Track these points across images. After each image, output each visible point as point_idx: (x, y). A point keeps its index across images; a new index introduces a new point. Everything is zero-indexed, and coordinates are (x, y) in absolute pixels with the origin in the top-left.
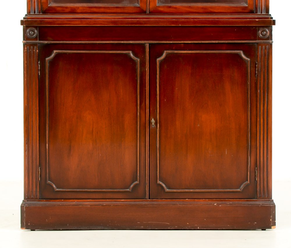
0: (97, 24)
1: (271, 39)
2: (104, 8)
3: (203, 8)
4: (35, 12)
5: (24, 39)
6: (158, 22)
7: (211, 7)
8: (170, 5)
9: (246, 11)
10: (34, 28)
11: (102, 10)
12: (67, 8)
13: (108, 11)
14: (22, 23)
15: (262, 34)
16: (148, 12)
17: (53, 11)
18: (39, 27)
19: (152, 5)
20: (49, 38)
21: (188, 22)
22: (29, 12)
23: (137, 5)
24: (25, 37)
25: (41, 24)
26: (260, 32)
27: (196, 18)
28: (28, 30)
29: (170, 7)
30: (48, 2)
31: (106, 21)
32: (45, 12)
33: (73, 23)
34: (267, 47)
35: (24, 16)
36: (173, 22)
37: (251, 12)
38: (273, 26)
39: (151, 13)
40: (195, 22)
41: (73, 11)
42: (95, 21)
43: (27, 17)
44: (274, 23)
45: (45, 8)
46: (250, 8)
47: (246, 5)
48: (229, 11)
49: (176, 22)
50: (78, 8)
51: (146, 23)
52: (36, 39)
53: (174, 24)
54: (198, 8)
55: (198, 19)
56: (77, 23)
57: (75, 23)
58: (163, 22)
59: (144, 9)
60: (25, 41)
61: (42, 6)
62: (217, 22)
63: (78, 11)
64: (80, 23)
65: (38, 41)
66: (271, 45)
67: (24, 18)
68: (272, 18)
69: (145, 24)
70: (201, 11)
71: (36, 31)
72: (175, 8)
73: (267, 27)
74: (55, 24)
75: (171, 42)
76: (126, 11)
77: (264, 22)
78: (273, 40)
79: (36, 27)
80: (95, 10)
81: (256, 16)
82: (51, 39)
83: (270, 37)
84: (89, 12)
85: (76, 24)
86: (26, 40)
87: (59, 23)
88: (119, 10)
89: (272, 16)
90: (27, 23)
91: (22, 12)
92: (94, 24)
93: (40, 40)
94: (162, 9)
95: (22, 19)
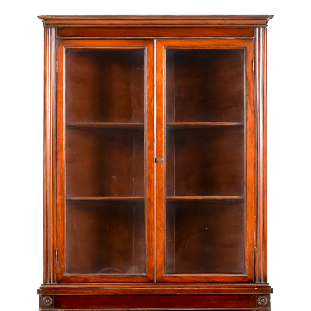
0: (108, 293)
1: (270, 306)
2: (115, 278)
3: (206, 277)
4: (50, 282)
5: (40, 307)
6: (164, 291)
7: (213, 277)
8: (175, 275)
9: (246, 280)
10: (49, 297)
11: (112, 280)
12: (80, 278)
13: (118, 280)
14: (39, 292)
15: (261, 302)
16: (155, 281)
17: (68, 281)
18: (55, 296)
19: (159, 275)
20: (63, 306)
21: (192, 291)
22: (45, 282)
23: (145, 275)
25: (56, 293)
26: (259, 299)
27: (199, 287)
28: (44, 299)
29: (175, 277)
30: (62, 273)
31: (116, 290)
32: (59, 282)
33: (85, 292)
35: (40, 286)
36: (178, 291)
37: (251, 281)
38: (271, 294)
39: (158, 282)
40: (198, 291)
41: (86, 281)
42: (106, 290)
43: (43, 286)
44: (272, 291)
45: (60, 278)
46: (249, 277)
47: (246, 275)
48: (230, 280)
49: (181, 291)
50: (91, 278)
51: (153, 291)
52: (51, 307)
53: (179, 293)
54: (202, 277)
55: (202, 287)
56: (90, 292)
57: (87, 292)
58: (169, 290)
59: (152, 279)
60: (41, 309)
61: (57, 276)
62: (220, 290)
63: (91, 281)
64: (92, 292)
65: (53, 309)
67: (40, 288)
68: (270, 287)
69: (152, 292)
70: (204, 280)
71: (51, 300)
72: (181, 278)
73: (265, 295)
74: (69, 293)
75: (177, 309)
76: (135, 281)
77: (263, 291)
78: (271, 307)
79: (51, 296)
80: (106, 280)
81: (255, 285)
82: (65, 306)
83: (269, 305)
84: (101, 281)
85: (89, 293)
86: (42, 308)
87: (73, 292)
88: (128, 280)
89: (270, 285)
90: (42, 292)
91: (38, 282)
92: (105, 293)
93: (55, 308)
94: (168, 279)
95: (39, 288)
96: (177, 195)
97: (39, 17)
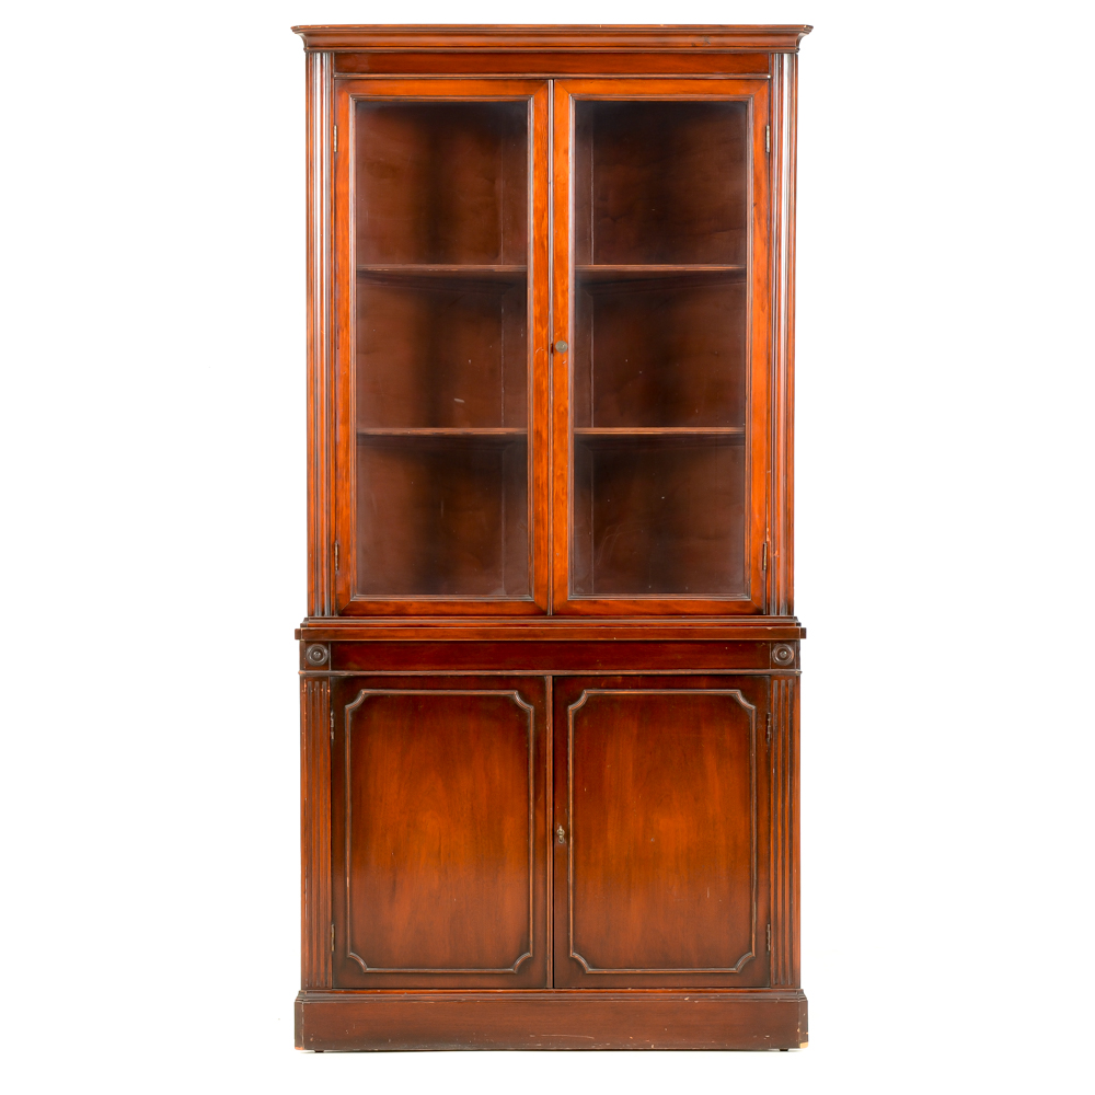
0: (447, 637)
1: (798, 666)
2: (463, 604)
3: (660, 604)
4: (323, 614)
5: (301, 668)
6: (570, 633)
7: (677, 603)
8: (594, 598)
9: (747, 611)
10: (321, 646)
11: (458, 609)
12: (387, 604)
13: (471, 610)
14: (298, 634)
15: (779, 657)
16: (550, 612)
17: (361, 612)
18: (332, 643)
19: (559, 599)
20: (351, 664)
21: (631, 633)
22: (311, 613)
23: (529, 598)
24: (305, 664)
25: (335, 637)
26: (775, 652)
27: (647, 625)
28: (309, 650)
29: (595, 602)
30: (349, 594)
31: (467, 631)
32: (343, 614)
33: (400, 634)
34: (790, 681)
35: (302, 621)
36: (601, 633)
37: (759, 612)
38: (802, 641)
39: (557, 614)
40: (645, 633)
41: (400, 612)
42: (445, 631)
43: (307, 623)
44: (803, 633)
45: (344, 604)
46: (755, 604)
47: (747, 599)
48: (713, 610)
49: (608, 633)
50: (410, 604)
51: (546, 634)
52: (325, 666)
53: (603, 637)
54: (651, 603)
55: (652, 625)
56: (408, 634)
57: (403, 635)
58: (582, 632)
59: (544, 608)
60: (303, 672)
61: (337, 600)
62: (690, 632)
63: (411, 611)
64: (413, 634)
65: (329, 672)
66: (798, 678)
67: (302, 626)
68: (799, 624)
69: (544, 636)
70: (658, 610)
71: (326, 651)
72: (606, 604)
73: (789, 642)
74: (364, 638)
75: (597, 673)
76: (506, 611)
77: (784, 633)
78: (802, 669)
79: (326, 644)
80: (444, 609)
81: (768, 621)
82: (355, 666)
83: (796, 663)
84: (432, 612)
85: (407, 637)
86: (307, 669)
87: (372, 634)
88: (492, 610)
89: (800, 620)
90: (307, 636)
91: (298, 613)
92: (442, 637)
93: (333, 669)
94: (577, 607)
95: (299, 627)
96: (598, 424)
97: (296, 29)
